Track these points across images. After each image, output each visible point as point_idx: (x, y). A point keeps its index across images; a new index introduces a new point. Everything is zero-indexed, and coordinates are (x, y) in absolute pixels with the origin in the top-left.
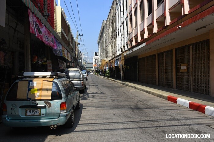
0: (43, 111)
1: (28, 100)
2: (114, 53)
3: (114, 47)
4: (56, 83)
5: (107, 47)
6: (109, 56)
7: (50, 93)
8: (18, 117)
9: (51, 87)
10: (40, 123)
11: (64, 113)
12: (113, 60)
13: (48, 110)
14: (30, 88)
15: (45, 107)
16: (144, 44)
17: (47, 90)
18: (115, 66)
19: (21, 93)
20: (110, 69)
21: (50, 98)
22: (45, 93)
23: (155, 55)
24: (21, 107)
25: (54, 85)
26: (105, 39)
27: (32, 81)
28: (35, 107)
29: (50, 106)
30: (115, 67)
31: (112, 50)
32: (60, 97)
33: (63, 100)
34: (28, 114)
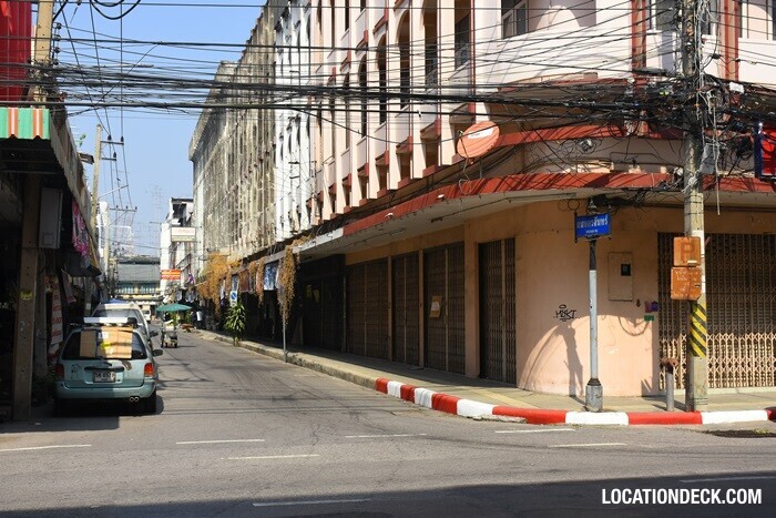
0: (119, 376)
1: (97, 358)
2: (266, 230)
3: (266, 206)
4: (136, 334)
5: (236, 191)
6: (244, 236)
7: (129, 349)
8: (82, 385)
9: (130, 341)
10: (113, 393)
11: (149, 379)
12: (259, 263)
13: (127, 374)
14: (99, 343)
15: (121, 370)
16: (338, 233)
17: (125, 344)
18: (266, 288)
19: (86, 348)
21: (130, 357)
22: (122, 349)
24: (87, 369)
25: (136, 339)
26: (227, 150)
27: (100, 331)
28: (108, 370)
29: (130, 368)
30: (264, 291)
31: (259, 214)
32: (144, 357)
33: (147, 361)
34: (98, 379)
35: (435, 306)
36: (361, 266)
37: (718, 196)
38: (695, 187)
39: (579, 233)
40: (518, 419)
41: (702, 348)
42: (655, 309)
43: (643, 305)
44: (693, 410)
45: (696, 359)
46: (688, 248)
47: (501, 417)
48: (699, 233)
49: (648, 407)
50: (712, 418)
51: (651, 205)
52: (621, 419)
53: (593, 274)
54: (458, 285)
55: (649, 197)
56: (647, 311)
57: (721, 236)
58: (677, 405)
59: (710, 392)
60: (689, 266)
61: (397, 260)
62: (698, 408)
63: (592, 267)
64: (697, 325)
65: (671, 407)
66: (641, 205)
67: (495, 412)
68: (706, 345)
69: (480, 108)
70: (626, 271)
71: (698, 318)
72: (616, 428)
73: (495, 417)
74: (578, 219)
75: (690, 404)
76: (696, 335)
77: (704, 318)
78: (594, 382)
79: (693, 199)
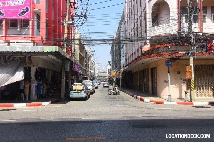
9: (82, 87)
11: (85, 94)
16: (127, 67)
20: (116, 79)
23: (137, 72)
29: (81, 92)
31: (119, 63)
33: (85, 91)
35: (145, 80)
36: (134, 73)
37: (196, 57)
38: (191, 55)
39: (166, 65)
40: (154, 103)
41: (193, 89)
42: (186, 81)
43: (183, 80)
44: (191, 102)
45: (192, 91)
46: (189, 68)
47: (151, 102)
48: (192, 65)
49: (181, 101)
50: (196, 103)
51: (182, 59)
52: (175, 103)
53: (169, 74)
54: (148, 76)
55: (181, 58)
56: (184, 81)
57: (201, 65)
58: (188, 101)
59: (195, 98)
60: (190, 72)
61: (140, 71)
62: (192, 101)
63: (169, 72)
64: (192, 84)
65: (187, 101)
66: (180, 59)
67: (150, 101)
68: (194, 88)
69: (148, 41)
70: (179, 73)
71: (192, 83)
72: (173, 105)
73: (150, 102)
74: (166, 63)
75: (191, 101)
76: (192, 86)
77: (194, 82)
78: (169, 96)
79: (190, 58)
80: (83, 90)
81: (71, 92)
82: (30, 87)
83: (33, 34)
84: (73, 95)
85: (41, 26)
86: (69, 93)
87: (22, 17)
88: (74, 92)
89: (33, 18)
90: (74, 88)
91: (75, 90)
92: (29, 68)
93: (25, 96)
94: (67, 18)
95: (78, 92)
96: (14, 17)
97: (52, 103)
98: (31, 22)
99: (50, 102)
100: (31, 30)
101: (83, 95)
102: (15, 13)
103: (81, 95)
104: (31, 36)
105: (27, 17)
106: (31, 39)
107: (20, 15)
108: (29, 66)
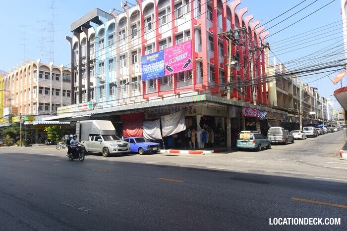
9: (250, 136)
11: (254, 145)
29: (249, 141)
33: (254, 140)
80: (251, 139)
81: (238, 141)
82: (196, 135)
83: (195, 84)
84: (240, 144)
85: (203, 75)
86: (236, 142)
87: (186, 69)
88: (241, 142)
89: (195, 68)
90: (241, 136)
91: (243, 139)
92: (195, 116)
93: (192, 144)
94: (230, 58)
95: (245, 142)
96: (180, 71)
97: (215, 152)
98: (192, 72)
99: (213, 151)
100: (193, 80)
101: (252, 145)
102: (180, 67)
103: (249, 144)
104: (193, 85)
105: (190, 68)
106: (193, 89)
107: (184, 68)
108: (194, 115)
